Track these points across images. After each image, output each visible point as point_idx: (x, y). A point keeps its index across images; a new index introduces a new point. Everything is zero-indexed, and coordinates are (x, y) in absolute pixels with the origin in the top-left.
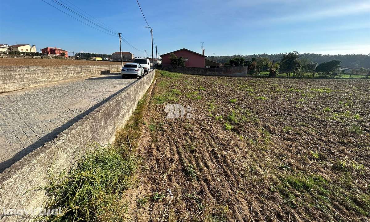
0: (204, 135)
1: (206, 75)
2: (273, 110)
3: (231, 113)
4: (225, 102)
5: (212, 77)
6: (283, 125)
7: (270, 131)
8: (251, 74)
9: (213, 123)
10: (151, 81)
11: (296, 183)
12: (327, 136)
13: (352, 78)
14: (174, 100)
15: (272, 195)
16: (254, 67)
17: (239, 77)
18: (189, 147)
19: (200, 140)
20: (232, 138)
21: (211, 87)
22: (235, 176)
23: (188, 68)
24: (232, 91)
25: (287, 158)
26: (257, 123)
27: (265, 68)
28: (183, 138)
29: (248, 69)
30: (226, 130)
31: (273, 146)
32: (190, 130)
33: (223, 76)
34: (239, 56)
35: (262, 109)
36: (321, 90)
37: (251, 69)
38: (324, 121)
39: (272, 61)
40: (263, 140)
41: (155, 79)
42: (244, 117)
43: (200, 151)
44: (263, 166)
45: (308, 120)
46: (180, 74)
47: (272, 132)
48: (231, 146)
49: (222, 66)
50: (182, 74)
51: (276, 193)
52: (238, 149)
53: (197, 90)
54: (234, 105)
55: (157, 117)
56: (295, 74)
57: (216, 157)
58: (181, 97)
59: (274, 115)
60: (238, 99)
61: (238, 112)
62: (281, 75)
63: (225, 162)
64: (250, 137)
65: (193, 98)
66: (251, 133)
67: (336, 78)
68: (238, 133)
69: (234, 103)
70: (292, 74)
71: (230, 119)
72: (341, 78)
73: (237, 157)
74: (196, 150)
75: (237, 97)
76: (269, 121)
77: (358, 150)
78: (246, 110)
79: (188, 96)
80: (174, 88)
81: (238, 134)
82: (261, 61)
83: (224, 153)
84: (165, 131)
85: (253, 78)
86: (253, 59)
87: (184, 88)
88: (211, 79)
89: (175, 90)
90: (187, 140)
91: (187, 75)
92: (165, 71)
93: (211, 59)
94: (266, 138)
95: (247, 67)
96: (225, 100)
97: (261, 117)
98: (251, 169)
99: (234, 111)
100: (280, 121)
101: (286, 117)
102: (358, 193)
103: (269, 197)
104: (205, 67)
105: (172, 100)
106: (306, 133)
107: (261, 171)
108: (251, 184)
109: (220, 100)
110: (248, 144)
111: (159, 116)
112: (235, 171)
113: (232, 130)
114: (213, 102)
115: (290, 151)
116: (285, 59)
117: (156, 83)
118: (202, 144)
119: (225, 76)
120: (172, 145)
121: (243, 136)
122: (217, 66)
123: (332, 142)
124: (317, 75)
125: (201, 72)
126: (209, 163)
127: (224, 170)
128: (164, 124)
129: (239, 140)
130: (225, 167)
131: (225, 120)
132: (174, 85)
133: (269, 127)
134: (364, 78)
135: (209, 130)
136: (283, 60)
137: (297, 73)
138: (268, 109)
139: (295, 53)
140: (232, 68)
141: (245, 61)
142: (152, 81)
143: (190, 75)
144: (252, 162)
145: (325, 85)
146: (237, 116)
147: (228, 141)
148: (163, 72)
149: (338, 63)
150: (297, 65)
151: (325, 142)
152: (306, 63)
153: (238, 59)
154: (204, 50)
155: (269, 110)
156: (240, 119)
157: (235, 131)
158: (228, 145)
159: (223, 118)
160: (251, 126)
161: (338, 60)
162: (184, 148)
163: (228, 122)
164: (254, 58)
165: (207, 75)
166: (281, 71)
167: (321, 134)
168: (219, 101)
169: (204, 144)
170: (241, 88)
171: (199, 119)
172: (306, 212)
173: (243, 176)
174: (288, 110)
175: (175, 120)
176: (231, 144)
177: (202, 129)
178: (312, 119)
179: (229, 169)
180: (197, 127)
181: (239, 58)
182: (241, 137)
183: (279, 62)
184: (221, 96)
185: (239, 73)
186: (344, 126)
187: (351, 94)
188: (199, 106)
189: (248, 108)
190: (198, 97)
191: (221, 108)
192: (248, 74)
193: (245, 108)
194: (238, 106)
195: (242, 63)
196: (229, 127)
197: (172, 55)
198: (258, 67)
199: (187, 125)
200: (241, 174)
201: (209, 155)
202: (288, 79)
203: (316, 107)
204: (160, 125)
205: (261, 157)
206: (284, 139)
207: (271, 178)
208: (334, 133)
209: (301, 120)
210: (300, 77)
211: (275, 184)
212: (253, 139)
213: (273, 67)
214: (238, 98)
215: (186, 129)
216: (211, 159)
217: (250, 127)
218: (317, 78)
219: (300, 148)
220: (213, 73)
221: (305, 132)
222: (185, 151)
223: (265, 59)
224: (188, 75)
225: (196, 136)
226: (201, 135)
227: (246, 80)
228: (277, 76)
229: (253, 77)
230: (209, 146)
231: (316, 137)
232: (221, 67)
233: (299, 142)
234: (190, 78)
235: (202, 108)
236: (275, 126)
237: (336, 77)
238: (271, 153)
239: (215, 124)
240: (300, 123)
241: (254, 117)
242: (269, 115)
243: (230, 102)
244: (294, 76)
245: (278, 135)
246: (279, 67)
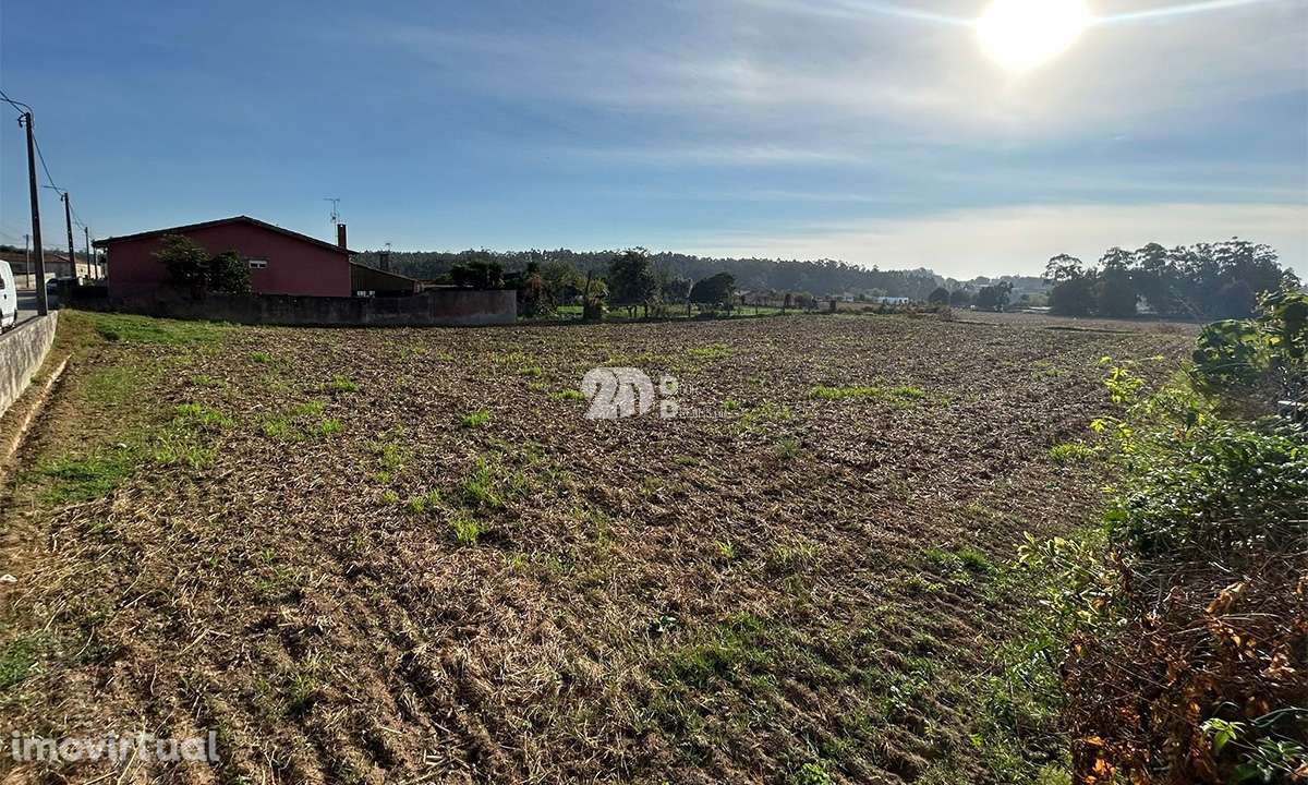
0: (360, 601)
1: (359, 327)
2: (607, 431)
3: (475, 468)
4: (445, 430)
5: (387, 332)
6: (638, 476)
7: (606, 507)
8: (529, 315)
9: (400, 530)
10: (18, 377)
11: (699, 668)
12: (740, 483)
13: (761, 316)
14: (186, 464)
15: (640, 750)
16: (537, 290)
17: (491, 326)
18: (279, 696)
19: (342, 631)
20: (483, 573)
21: (385, 376)
22: (510, 741)
23: (269, 298)
24: (470, 380)
25: (663, 589)
26: (566, 490)
27: (570, 294)
28: (242, 658)
29: (519, 298)
30: (458, 545)
31: (623, 560)
32: (285, 601)
33: (431, 326)
34: (484, 254)
35: (574, 432)
36: (709, 351)
37: (528, 299)
38: (729, 440)
39: (587, 272)
40: (589, 544)
41: (53, 362)
42: (521, 478)
43: (344, 690)
44: (601, 647)
45: (695, 445)
46: (228, 328)
47: (612, 509)
48: (482, 609)
49: (426, 289)
50: (240, 329)
51: (652, 737)
52: (511, 613)
53: (319, 392)
54: (481, 434)
55: (57, 585)
56: (649, 311)
57: (424, 687)
58: (231, 440)
59: (613, 448)
60: (496, 410)
61: (499, 459)
62: (614, 313)
63: (466, 694)
64: (549, 547)
65: (300, 436)
66: (551, 534)
67: (733, 317)
68: (506, 545)
69: (480, 427)
70: (641, 310)
71: (470, 498)
72: (741, 317)
73: (508, 651)
74: (321, 698)
75: (489, 404)
76: (601, 473)
77: (801, 502)
78: (526, 448)
79: (270, 428)
80: (187, 395)
81: (507, 549)
82: (554, 272)
83: (459, 652)
84: (123, 652)
85: (538, 329)
86: (532, 268)
87: (251, 394)
88: (382, 342)
89: (197, 408)
90: (267, 661)
91: (264, 331)
92: (126, 317)
93: (378, 262)
94: (597, 538)
95: (514, 293)
96: (447, 421)
97: (575, 464)
98: (563, 679)
99: (481, 460)
100: (630, 466)
101: (643, 446)
102: (823, 626)
103: (633, 766)
104: (354, 293)
105: (175, 464)
106: (698, 486)
107: (595, 670)
108: (568, 743)
109: (428, 423)
110: (544, 580)
111: (77, 576)
112: (509, 717)
113: (482, 538)
114: (398, 437)
115: (667, 560)
116: (619, 268)
117: (59, 386)
118: (350, 650)
119: (442, 327)
120: (171, 721)
121: (525, 550)
122: (406, 291)
123: (755, 498)
124: (695, 310)
125: (335, 314)
126: (393, 733)
127: (463, 734)
128: (111, 613)
129: (511, 575)
130: (463, 718)
131: (454, 505)
132: (188, 384)
133: (602, 494)
134: (779, 314)
135: (383, 568)
136: (614, 270)
137: (653, 308)
138: (593, 431)
139: (639, 252)
140: (465, 298)
141: (504, 271)
142: (33, 371)
143: (284, 330)
144: (566, 647)
145: (716, 337)
146: (497, 478)
147: (469, 591)
148: (112, 321)
149: (730, 279)
150: (648, 282)
151: (740, 501)
152: (670, 280)
153: (482, 267)
154: (342, 231)
155: (596, 433)
156: (508, 488)
157: (494, 542)
158: (472, 609)
159: (444, 499)
160: (547, 505)
161: (730, 272)
162: (252, 709)
163: (464, 510)
164: (532, 263)
165: (363, 326)
166: (614, 303)
167: (729, 482)
168: (421, 429)
169: (365, 642)
170: (503, 366)
171: (333, 532)
172: (734, 759)
173: (539, 725)
174: (645, 424)
175: (193, 570)
176: (484, 600)
177: (351, 577)
178: (705, 438)
179: (481, 718)
180: (323, 571)
181: (485, 262)
182: (516, 561)
183: (606, 277)
184: (430, 406)
185: (490, 314)
186: (767, 443)
187: (764, 356)
188: (332, 467)
189: (532, 437)
190: (327, 424)
191: (431, 459)
192: (519, 316)
193: (520, 439)
194: (495, 436)
195: (497, 281)
196: (468, 529)
197: (174, 242)
198: (547, 291)
199: (267, 579)
200: (532, 720)
201: (392, 692)
202: (635, 326)
203: (706, 400)
204: (86, 627)
205: (590, 616)
206: (648, 524)
207: (630, 686)
208: (753, 469)
209: (681, 448)
210: (659, 318)
211: (644, 699)
212: (560, 554)
213: (591, 291)
214: (494, 404)
215: (264, 601)
216: (402, 706)
217: (543, 509)
218: (697, 318)
219: (691, 538)
220: (391, 316)
221: (694, 483)
222: (255, 725)
223: (566, 268)
224: (272, 330)
225: (321, 621)
226: (348, 606)
227: (517, 338)
228: (604, 317)
229: (537, 324)
230: (390, 649)
231: (718, 491)
232: (421, 292)
233: (686, 521)
234: (281, 342)
235: (349, 471)
236: (620, 486)
237: (732, 313)
238: (619, 589)
239: (410, 534)
240: (679, 458)
241: (553, 467)
242: (598, 451)
243: (467, 426)
244: (646, 315)
245: (629, 515)
246: (606, 291)
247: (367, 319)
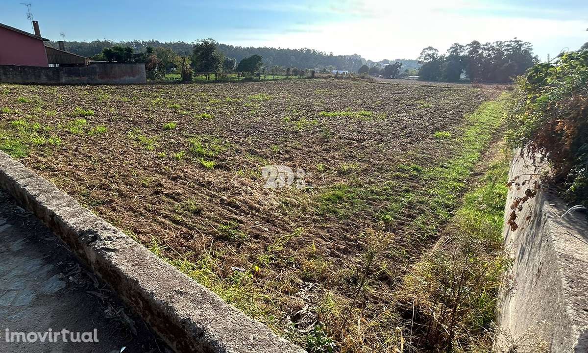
8: (153, 78)
16: (155, 64)
27: (169, 67)
29: (146, 68)
37: (150, 69)
49: (92, 63)
56: (218, 76)
62: (199, 77)
72: (266, 80)
82: (163, 53)
86: (150, 50)
95: (143, 66)
104: (47, 65)
116: (198, 52)
122: (81, 64)
134: (286, 79)
140: (114, 68)
141: (134, 52)
149: (259, 58)
153: (121, 50)
185: (132, 78)
192: (148, 78)
195: (131, 58)
198: (160, 64)
202: (210, 85)
228: (194, 79)
229: (157, 83)
232: (89, 65)
237: (261, 78)
244: (217, 79)
247: (63, 80)
